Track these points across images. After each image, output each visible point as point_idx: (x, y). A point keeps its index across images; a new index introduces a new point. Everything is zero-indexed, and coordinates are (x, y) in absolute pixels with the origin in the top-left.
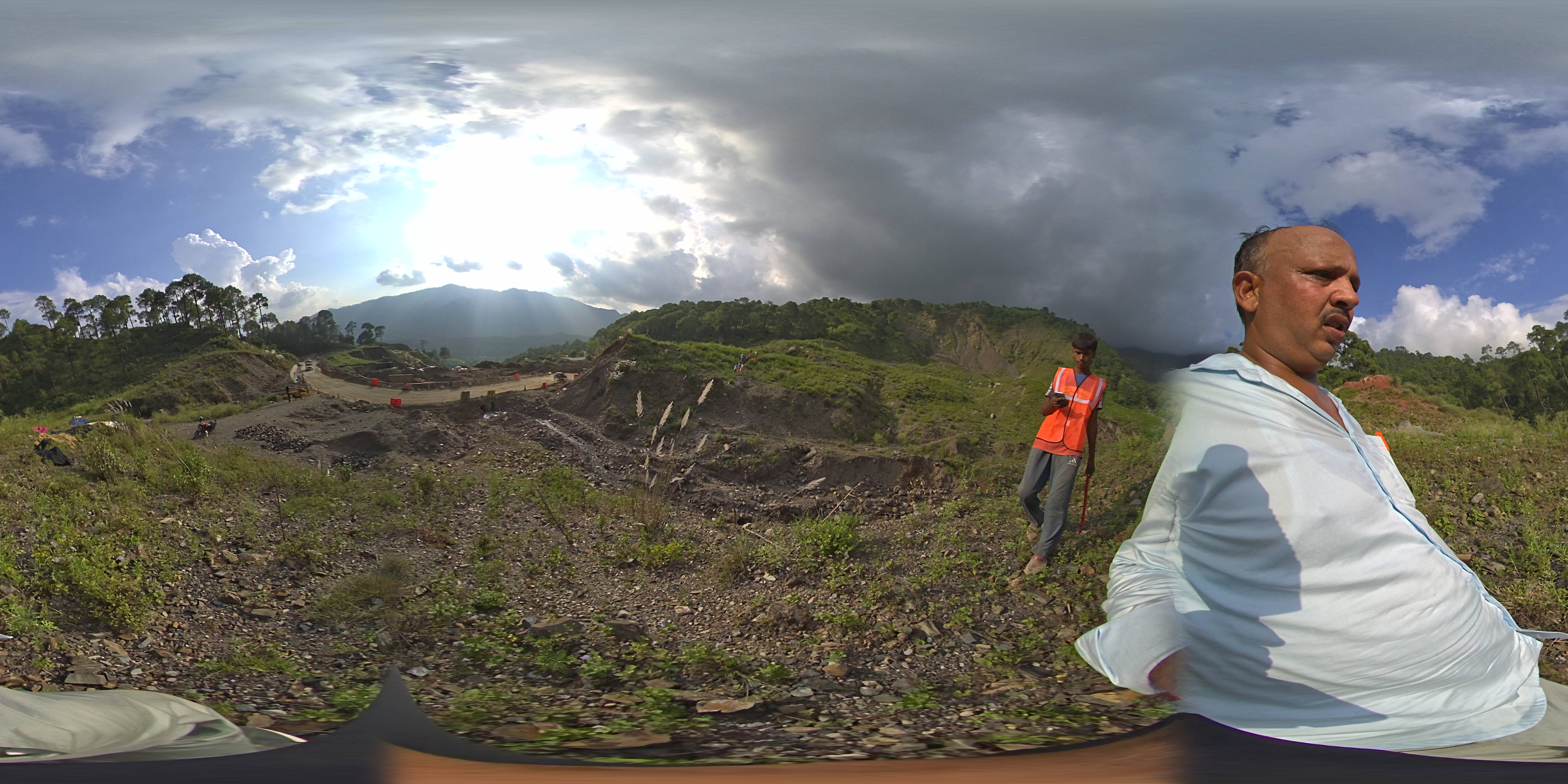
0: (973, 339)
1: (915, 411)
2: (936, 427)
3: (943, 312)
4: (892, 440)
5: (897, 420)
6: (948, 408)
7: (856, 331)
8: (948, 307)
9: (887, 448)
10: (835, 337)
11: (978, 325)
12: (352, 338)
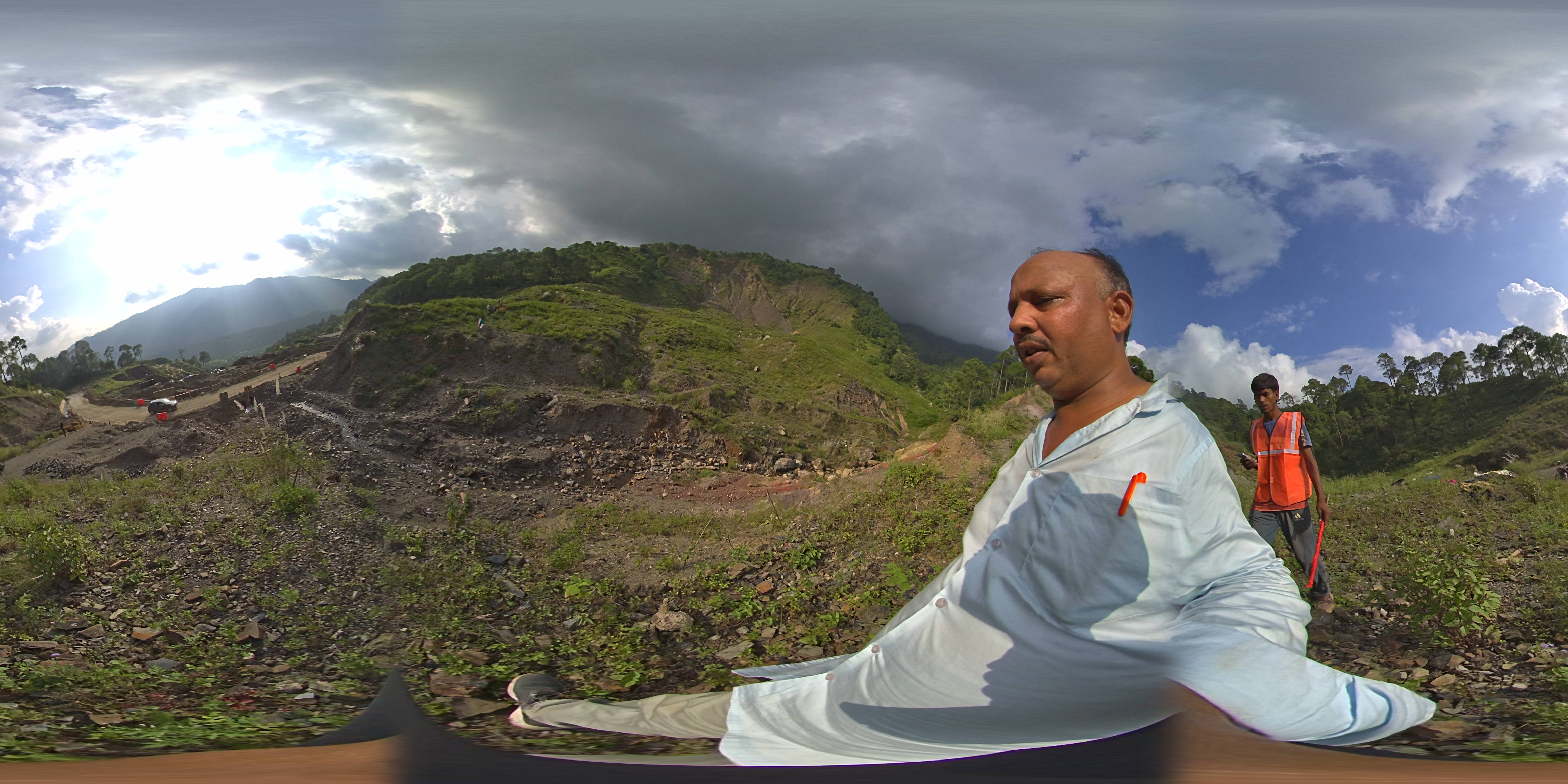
0: (749, 289)
1: (673, 356)
2: (692, 376)
3: (720, 260)
4: (643, 386)
5: (653, 365)
6: (710, 357)
7: (622, 274)
8: (726, 255)
9: (635, 396)
10: (598, 281)
11: (756, 275)
12: (113, 362)
